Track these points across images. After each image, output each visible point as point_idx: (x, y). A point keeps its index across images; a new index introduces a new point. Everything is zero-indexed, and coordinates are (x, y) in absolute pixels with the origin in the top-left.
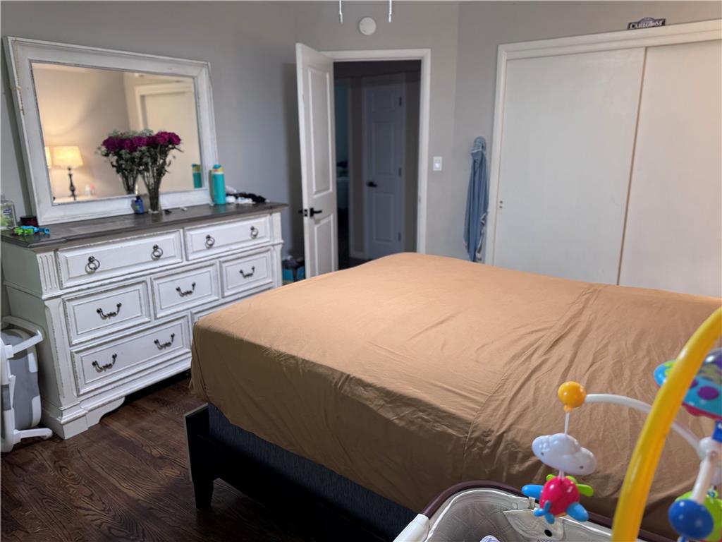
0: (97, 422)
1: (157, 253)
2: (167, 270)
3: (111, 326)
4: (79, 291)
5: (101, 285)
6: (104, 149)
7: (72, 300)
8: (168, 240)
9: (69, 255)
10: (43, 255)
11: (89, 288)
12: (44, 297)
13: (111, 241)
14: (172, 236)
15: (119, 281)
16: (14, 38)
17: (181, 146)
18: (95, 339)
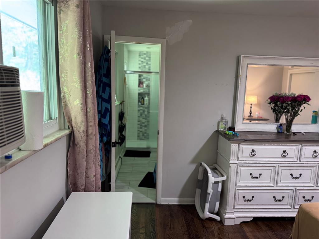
0: (239, 224)
1: (284, 154)
2: (288, 164)
3: (254, 183)
4: (245, 163)
5: (254, 163)
6: (269, 101)
7: (241, 166)
8: (292, 149)
9: (244, 147)
10: (234, 145)
11: (249, 163)
12: (230, 162)
13: (263, 144)
14: (294, 147)
15: (263, 163)
16: (243, 56)
17: (310, 103)
18: (246, 186)
